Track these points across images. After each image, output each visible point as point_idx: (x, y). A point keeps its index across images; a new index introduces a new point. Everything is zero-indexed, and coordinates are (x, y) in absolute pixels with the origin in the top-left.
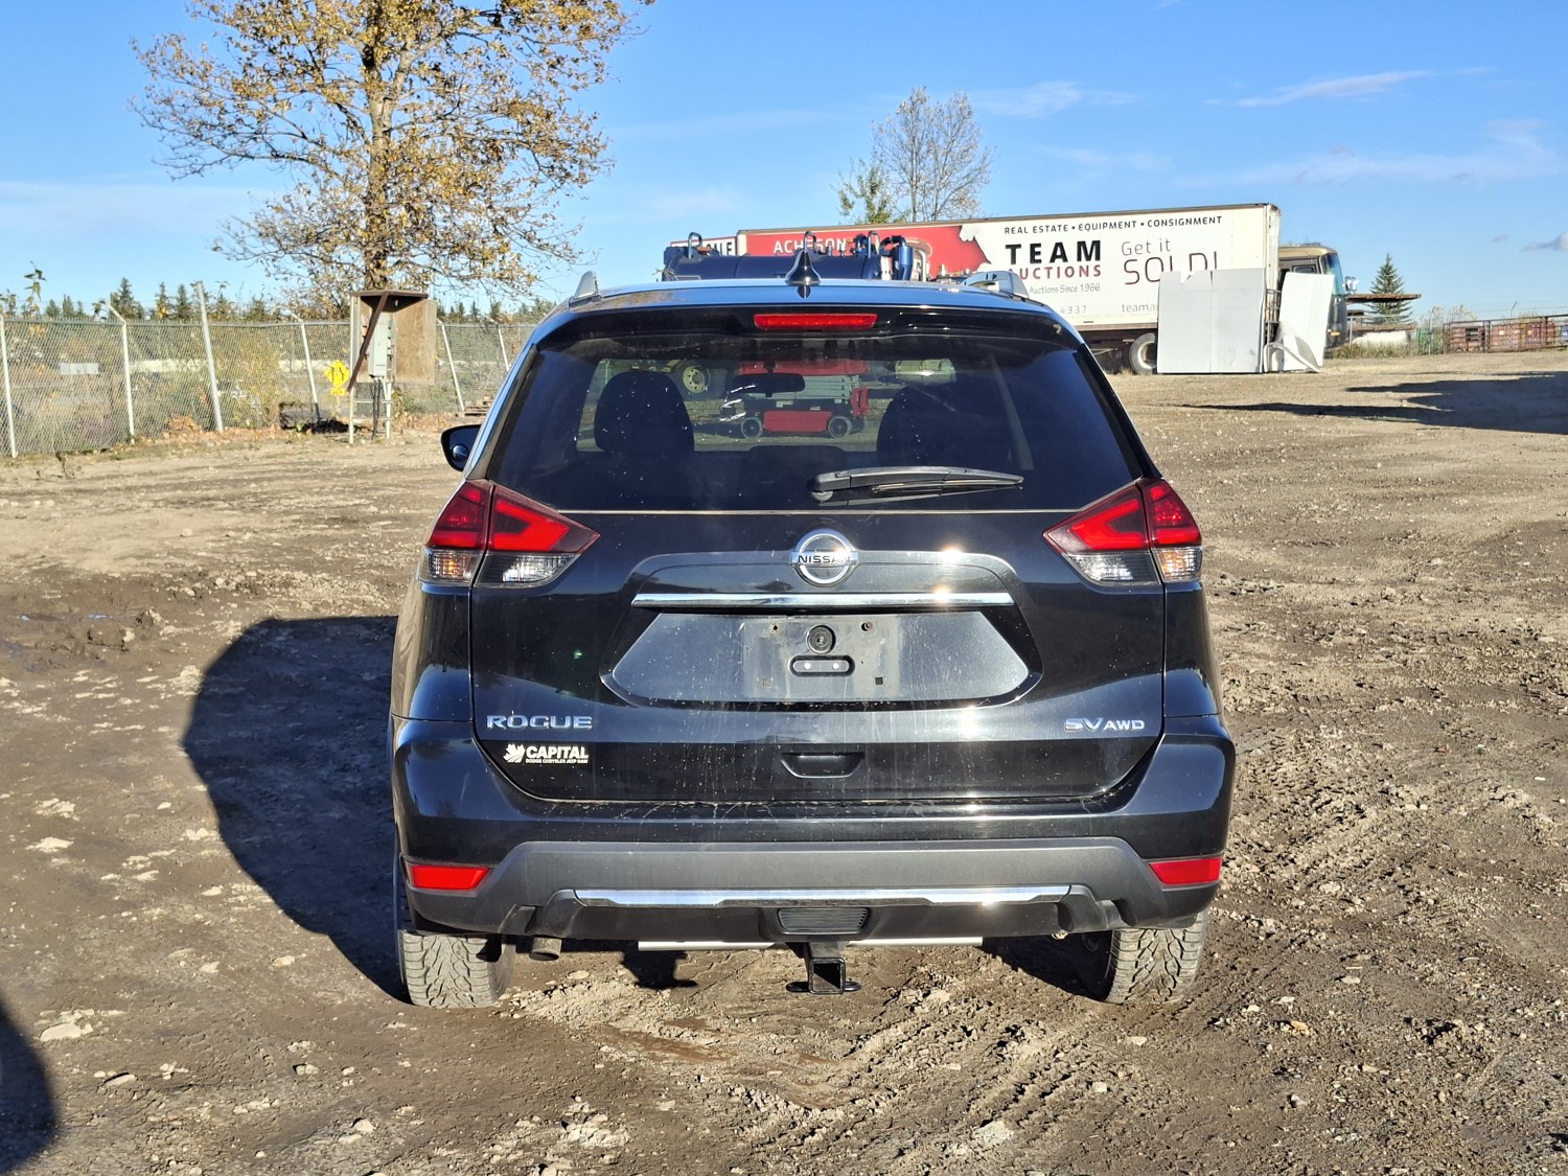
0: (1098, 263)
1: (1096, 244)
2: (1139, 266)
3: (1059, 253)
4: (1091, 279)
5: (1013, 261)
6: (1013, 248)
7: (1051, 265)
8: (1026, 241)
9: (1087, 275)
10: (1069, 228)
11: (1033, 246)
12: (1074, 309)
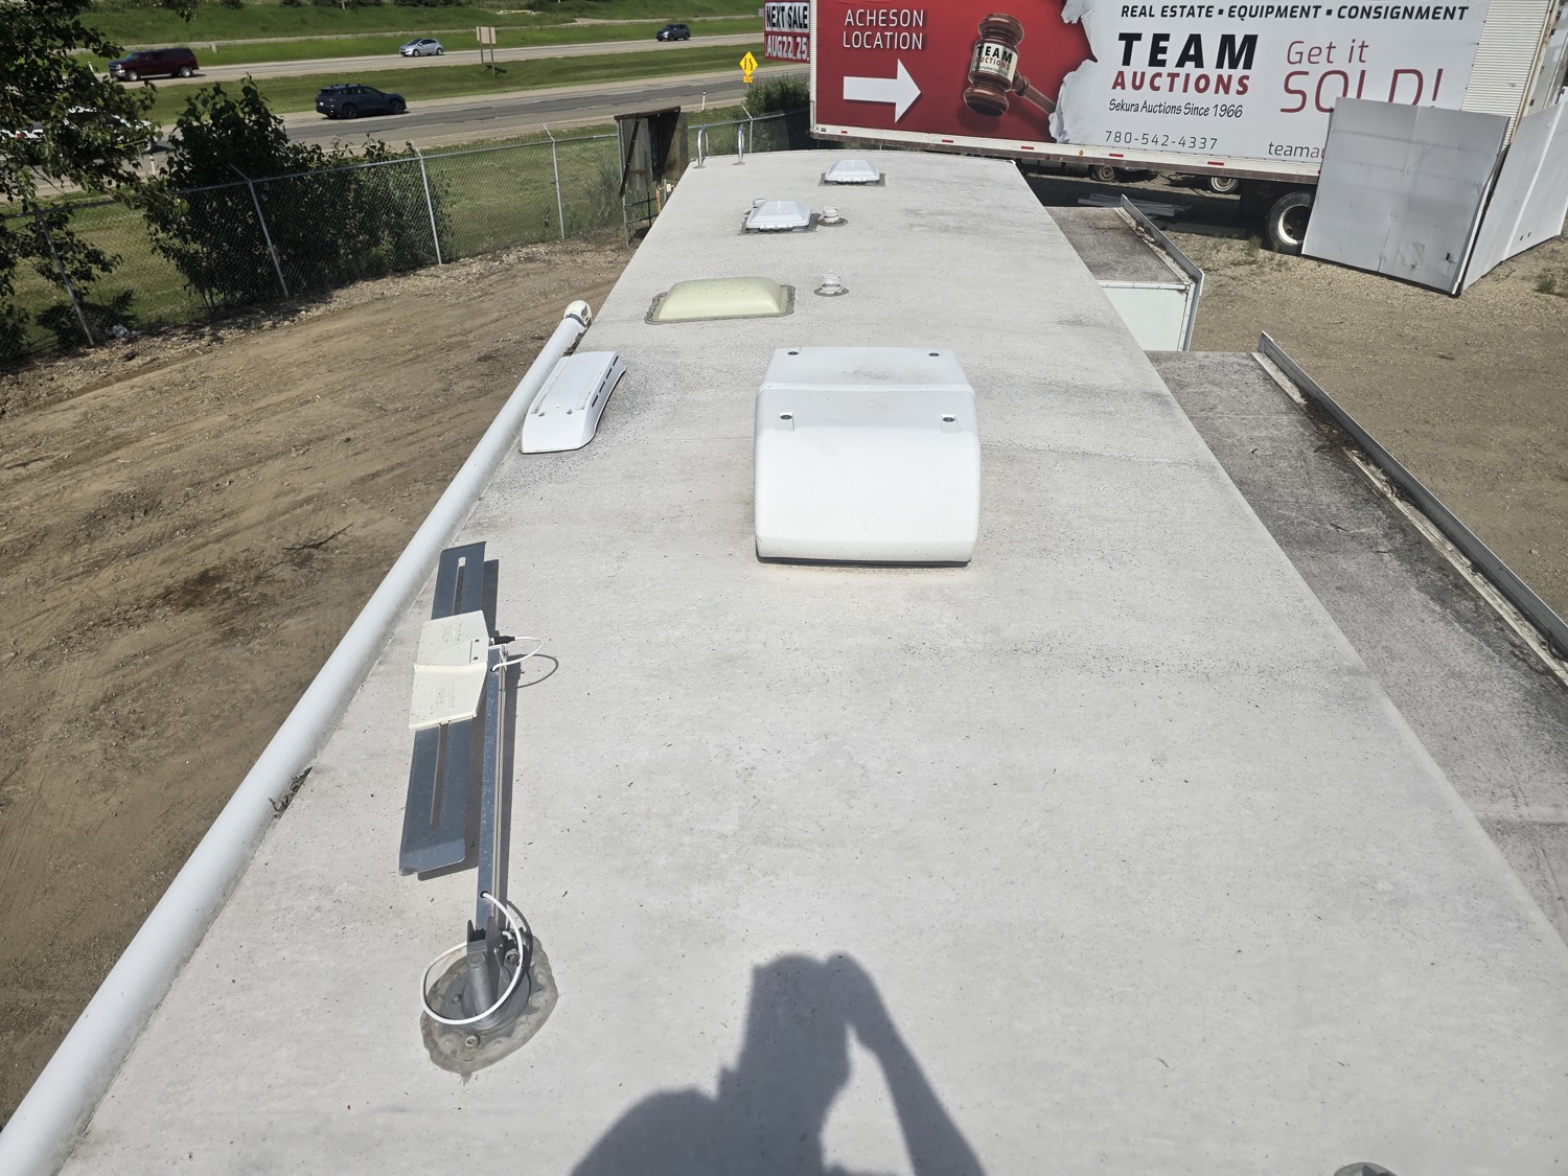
0: (1246, 72)
1: (1250, 41)
2: (1307, 84)
3: (1192, 52)
4: (1232, 99)
5: (1127, 61)
6: (1129, 39)
7: (1178, 70)
8: (1147, 28)
9: (1227, 91)
10: (1215, 12)
11: (1159, 38)
12: (1199, 143)
